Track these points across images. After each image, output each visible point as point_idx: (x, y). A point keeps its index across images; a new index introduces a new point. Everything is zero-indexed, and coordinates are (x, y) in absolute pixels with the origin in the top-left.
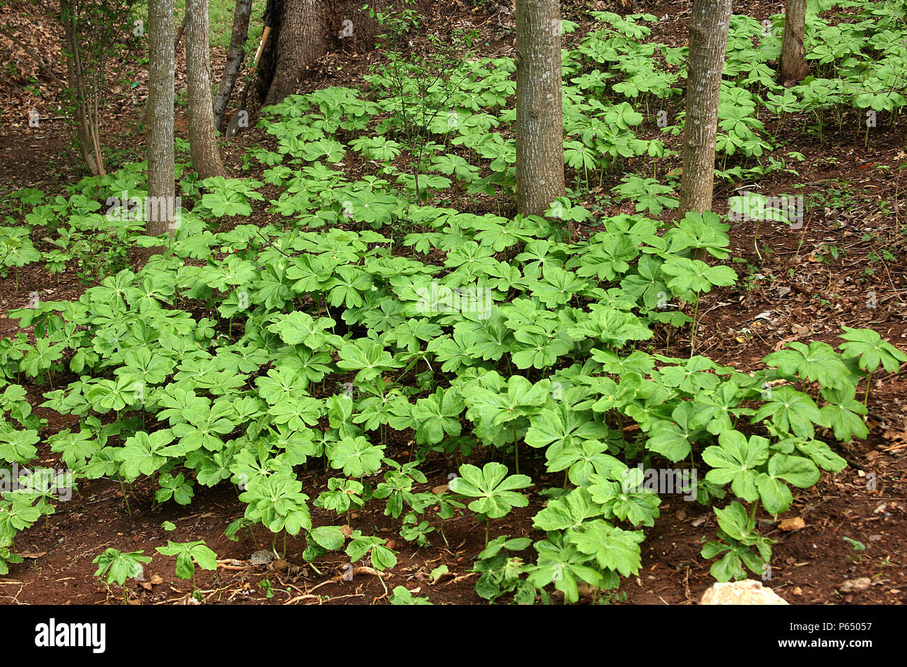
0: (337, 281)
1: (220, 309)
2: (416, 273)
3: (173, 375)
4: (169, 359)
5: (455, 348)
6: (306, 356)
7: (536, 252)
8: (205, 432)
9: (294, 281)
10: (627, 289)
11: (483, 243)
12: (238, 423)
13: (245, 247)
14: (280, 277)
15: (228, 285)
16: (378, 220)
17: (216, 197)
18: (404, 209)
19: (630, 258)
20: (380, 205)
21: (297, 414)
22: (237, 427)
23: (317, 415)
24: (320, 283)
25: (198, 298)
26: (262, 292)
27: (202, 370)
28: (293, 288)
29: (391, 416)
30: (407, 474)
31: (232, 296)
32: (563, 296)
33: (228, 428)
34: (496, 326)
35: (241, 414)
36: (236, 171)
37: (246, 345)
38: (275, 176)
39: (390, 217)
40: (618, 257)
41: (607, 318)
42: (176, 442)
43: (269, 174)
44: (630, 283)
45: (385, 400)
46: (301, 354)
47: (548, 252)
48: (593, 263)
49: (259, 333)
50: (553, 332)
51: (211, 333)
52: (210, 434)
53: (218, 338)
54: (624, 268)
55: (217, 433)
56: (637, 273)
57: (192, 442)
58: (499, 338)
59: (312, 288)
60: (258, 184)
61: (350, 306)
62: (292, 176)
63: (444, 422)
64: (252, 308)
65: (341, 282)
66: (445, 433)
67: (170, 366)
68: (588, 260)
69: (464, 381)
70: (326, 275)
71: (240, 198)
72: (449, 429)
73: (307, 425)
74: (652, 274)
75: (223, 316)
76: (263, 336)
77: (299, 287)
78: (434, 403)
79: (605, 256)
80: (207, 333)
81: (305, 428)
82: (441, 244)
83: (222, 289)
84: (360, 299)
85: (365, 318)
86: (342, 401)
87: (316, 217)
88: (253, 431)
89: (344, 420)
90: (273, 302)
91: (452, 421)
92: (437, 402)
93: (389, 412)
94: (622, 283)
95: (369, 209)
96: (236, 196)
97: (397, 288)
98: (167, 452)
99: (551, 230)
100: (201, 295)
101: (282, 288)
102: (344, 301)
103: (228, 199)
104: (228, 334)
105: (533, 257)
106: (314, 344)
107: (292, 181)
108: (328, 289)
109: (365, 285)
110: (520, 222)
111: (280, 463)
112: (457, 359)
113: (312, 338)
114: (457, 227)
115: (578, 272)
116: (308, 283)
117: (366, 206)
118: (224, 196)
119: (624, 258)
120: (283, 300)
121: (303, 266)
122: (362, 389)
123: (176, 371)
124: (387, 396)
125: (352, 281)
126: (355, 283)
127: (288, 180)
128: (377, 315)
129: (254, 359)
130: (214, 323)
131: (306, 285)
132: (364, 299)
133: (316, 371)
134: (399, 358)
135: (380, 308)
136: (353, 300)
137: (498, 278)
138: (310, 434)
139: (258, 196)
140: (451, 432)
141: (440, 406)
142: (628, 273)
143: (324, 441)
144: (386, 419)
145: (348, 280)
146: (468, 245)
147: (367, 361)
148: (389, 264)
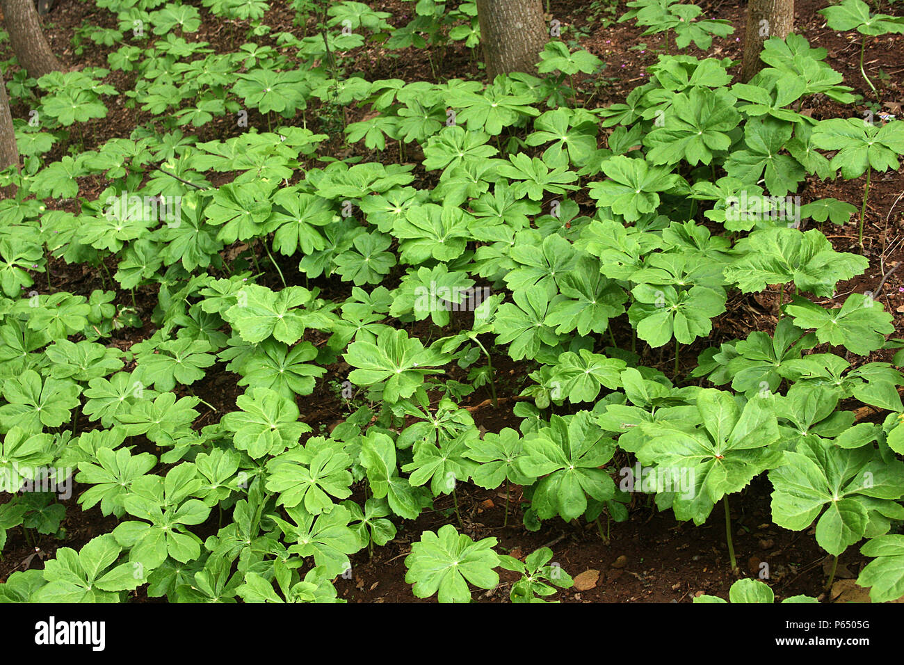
0: (280, 218)
1: (117, 277)
2: (393, 188)
3: (81, 408)
4: (69, 383)
5: (520, 317)
6: (280, 356)
7: (552, 128)
8: (167, 528)
9: (219, 227)
10: (735, 173)
11: (471, 126)
12: (212, 502)
13: (123, 173)
14: (194, 220)
15: (119, 241)
16: (289, 107)
17: (60, 100)
18: (329, 90)
19: (729, 127)
20: (287, 85)
21: (313, 482)
22: (215, 510)
23: (346, 479)
24: (258, 224)
25: (80, 260)
26: (174, 246)
27: (121, 391)
28: (220, 237)
29: (470, 465)
30: (540, 579)
31: (129, 256)
32: (642, 199)
33: (199, 513)
34: (578, 273)
35: (212, 480)
36: (68, 57)
37: (173, 335)
38: (122, 58)
39: (303, 100)
40: (706, 128)
41: (780, 244)
42: (124, 556)
43: (114, 59)
44: (737, 163)
45: (436, 424)
46: (271, 353)
47: (569, 128)
48: (669, 141)
49: (187, 314)
50: (684, 274)
51: (109, 311)
52: (174, 530)
53: (120, 314)
54: (723, 143)
55: (187, 527)
56: (744, 147)
57: (151, 553)
58: (590, 291)
59: (248, 233)
60: (102, 72)
61: (307, 250)
62: (143, 57)
63: (580, 477)
64: (163, 270)
65: (287, 218)
66: (589, 498)
67: (73, 394)
68: (661, 136)
69: (565, 378)
70: (263, 211)
71: (89, 97)
72: (595, 490)
73: (336, 500)
74: (767, 144)
75: (124, 286)
76: (194, 316)
77: (229, 235)
78: (554, 445)
79: (685, 127)
80: (105, 312)
81: (332, 505)
82: (401, 133)
83: (115, 248)
84: (319, 238)
85: (333, 264)
86: (376, 444)
87: (199, 111)
88: (245, 516)
89: (389, 476)
90: (193, 259)
91: (595, 475)
92: (557, 442)
93: (467, 459)
94: (726, 166)
95: (275, 94)
96: (83, 95)
97: (373, 214)
98: (116, 582)
99: (548, 89)
100: (84, 257)
101: (201, 237)
102: (299, 245)
103: (75, 101)
104: (131, 305)
105: (551, 138)
106: (289, 335)
107: (144, 63)
108: (271, 231)
109: (324, 218)
110: (503, 85)
111: (314, 587)
112: (530, 335)
113: (282, 326)
114: (416, 106)
115: (651, 156)
116: (239, 226)
117: (269, 90)
118: (68, 98)
119: (718, 127)
120: (207, 254)
121: (226, 202)
122: (398, 413)
123: (83, 399)
124: (437, 415)
125: (301, 212)
126: (306, 215)
127: (140, 61)
128: (353, 260)
129: (193, 359)
130: (111, 295)
131: (239, 230)
132: (324, 236)
133: (301, 376)
134: (439, 349)
135: (354, 249)
136: (311, 242)
137: (523, 181)
138: (344, 513)
139: (110, 90)
140: (600, 495)
141: (566, 447)
142: (732, 148)
143: (366, 520)
144: (462, 470)
145: (295, 212)
146: (450, 133)
147: (390, 362)
148: (347, 179)
